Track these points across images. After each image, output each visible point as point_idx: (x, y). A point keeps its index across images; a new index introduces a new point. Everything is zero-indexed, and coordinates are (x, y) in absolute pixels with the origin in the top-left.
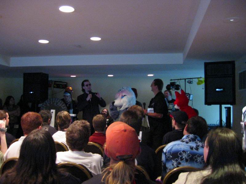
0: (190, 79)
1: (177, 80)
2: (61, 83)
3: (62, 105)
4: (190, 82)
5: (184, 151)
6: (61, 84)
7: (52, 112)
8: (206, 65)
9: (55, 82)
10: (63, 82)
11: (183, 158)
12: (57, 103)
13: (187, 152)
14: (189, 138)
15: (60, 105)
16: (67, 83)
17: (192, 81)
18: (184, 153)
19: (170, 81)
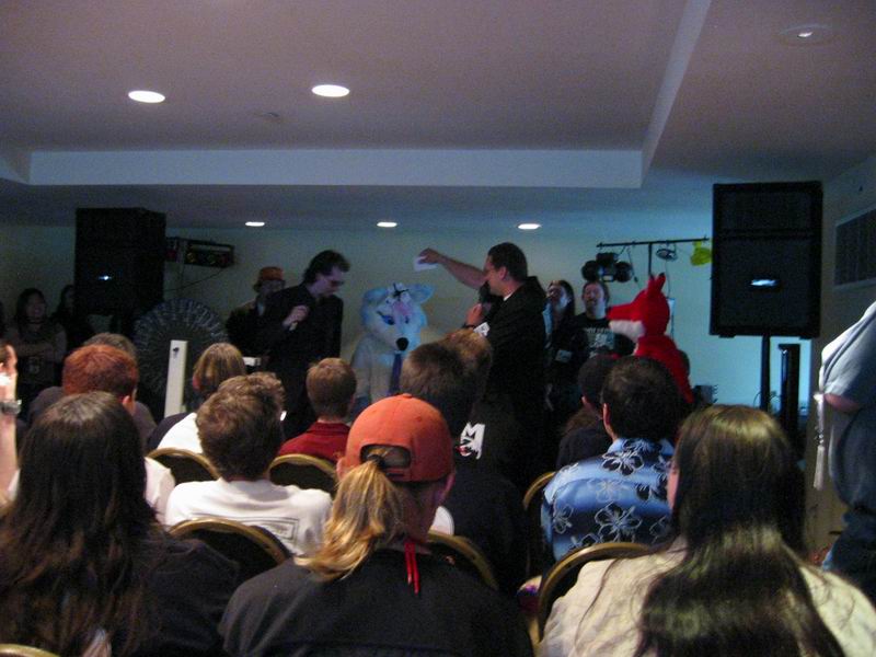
0: (668, 242)
1: (622, 247)
2: (214, 248)
3: (210, 325)
4: (667, 256)
5: (614, 507)
6: (212, 252)
7: (176, 350)
8: (721, 194)
9: (191, 242)
10: (220, 245)
11: (613, 531)
12: (194, 317)
13: (628, 510)
14: (632, 450)
15: (206, 324)
16: (232, 248)
17: (674, 252)
18: (617, 514)
19: (598, 251)
